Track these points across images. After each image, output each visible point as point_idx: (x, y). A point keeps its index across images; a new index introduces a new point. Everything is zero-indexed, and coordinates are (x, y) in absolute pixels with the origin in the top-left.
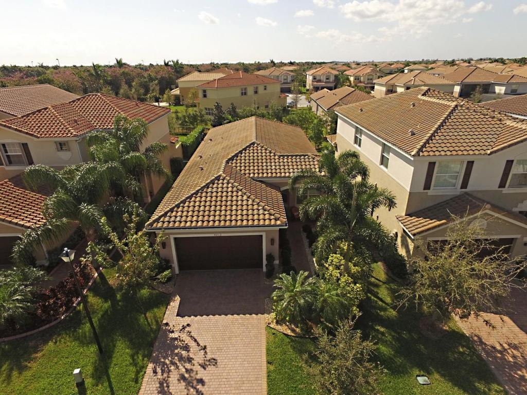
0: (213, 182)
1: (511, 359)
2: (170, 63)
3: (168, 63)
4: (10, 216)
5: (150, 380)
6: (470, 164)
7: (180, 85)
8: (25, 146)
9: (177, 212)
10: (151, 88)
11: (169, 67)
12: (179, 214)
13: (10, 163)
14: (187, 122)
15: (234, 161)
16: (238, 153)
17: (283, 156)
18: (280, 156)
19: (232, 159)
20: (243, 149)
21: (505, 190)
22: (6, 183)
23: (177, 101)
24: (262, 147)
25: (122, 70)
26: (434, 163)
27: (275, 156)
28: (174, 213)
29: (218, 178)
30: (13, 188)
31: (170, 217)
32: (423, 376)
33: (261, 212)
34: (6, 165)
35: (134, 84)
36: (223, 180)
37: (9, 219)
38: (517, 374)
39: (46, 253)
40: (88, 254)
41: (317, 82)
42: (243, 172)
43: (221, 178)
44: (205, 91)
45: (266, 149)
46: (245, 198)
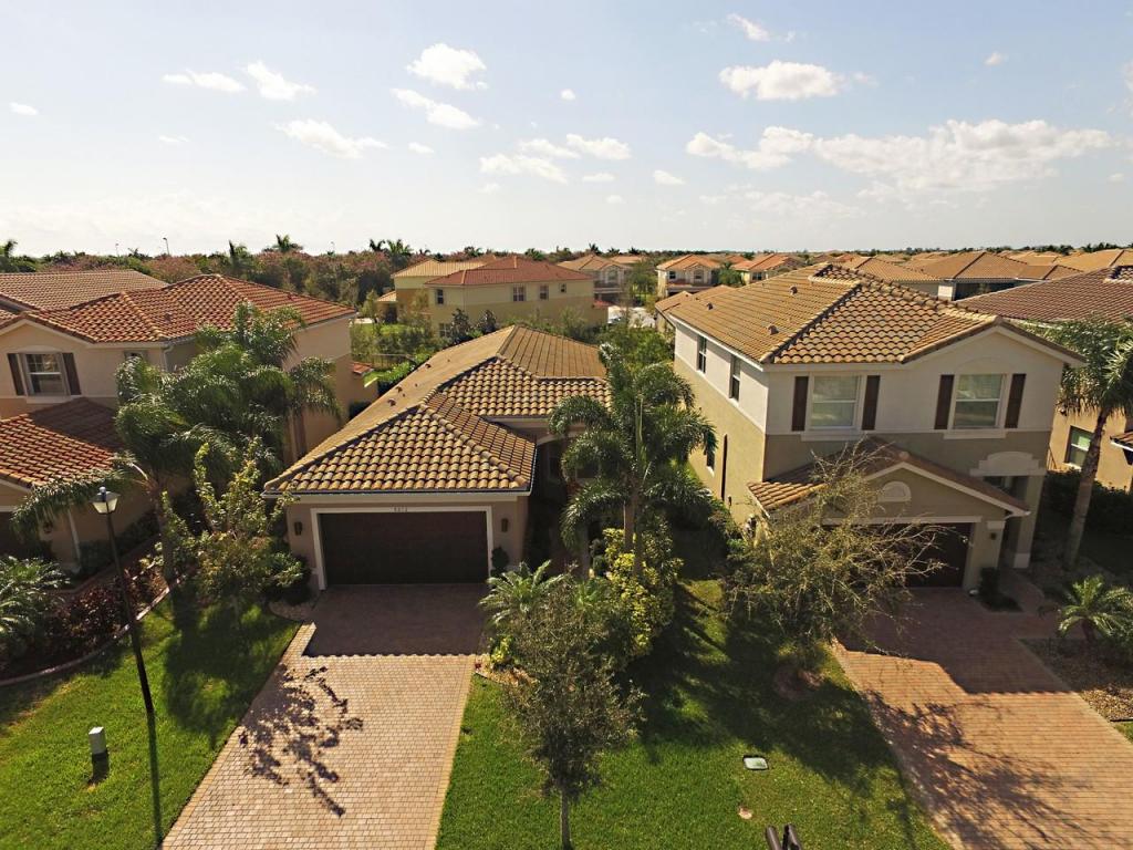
0: (402, 417)
1: (929, 731)
2: (382, 247)
3: (379, 245)
4: (19, 471)
5: (232, 754)
6: (873, 382)
7: (398, 285)
8: (68, 359)
9: (328, 465)
10: (342, 292)
11: (382, 254)
12: (332, 468)
13: (37, 390)
14: (398, 347)
15: (454, 388)
16: (462, 375)
17: (548, 381)
18: (540, 381)
19: (449, 384)
20: (473, 369)
21: (949, 434)
22: (22, 419)
23: (391, 315)
24: (510, 365)
25: (288, 256)
26: (806, 379)
27: (531, 380)
28: (322, 468)
29: (413, 411)
30: (33, 429)
31: (314, 473)
32: (757, 756)
33: (484, 467)
34: (29, 395)
35: (308, 281)
36: (423, 414)
37: (16, 476)
38: (932, 753)
39: (77, 547)
40: (159, 554)
41: (676, 283)
42: (467, 406)
43: (420, 411)
44: (440, 292)
45: (516, 370)
46: (459, 443)
